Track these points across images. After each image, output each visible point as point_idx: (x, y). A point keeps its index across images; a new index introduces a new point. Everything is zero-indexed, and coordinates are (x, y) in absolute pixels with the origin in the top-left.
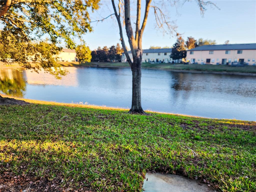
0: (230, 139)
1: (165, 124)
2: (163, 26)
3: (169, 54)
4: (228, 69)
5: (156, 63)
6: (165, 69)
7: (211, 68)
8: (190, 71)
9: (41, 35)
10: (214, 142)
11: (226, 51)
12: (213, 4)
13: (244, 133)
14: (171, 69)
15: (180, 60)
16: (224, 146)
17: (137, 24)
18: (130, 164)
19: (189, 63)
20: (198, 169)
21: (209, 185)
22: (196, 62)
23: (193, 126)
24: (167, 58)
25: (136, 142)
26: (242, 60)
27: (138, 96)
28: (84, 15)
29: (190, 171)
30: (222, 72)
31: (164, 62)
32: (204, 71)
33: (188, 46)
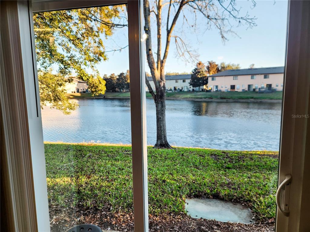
0: (260, 166)
1: (196, 156)
2: (184, 55)
3: (188, 81)
4: (255, 96)
5: (174, 91)
6: (184, 98)
7: (236, 96)
8: (213, 100)
9: (48, 66)
10: (245, 169)
11: (252, 76)
12: (234, 32)
13: (273, 160)
14: (192, 98)
15: (201, 87)
16: (254, 173)
17: (158, 55)
18: (170, 192)
19: (211, 90)
20: (232, 192)
21: (243, 204)
22: (219, 89)
23: (223, 157)
24: (186, 85)
25: (170, 174)
26: (269, 86)
27: (163, 129)
28: (97, 43)
29: (225, 194)
30: (249, 100)
31: (182, 90)
32: (228, 99)
33: (208, 71)
